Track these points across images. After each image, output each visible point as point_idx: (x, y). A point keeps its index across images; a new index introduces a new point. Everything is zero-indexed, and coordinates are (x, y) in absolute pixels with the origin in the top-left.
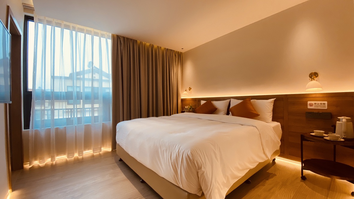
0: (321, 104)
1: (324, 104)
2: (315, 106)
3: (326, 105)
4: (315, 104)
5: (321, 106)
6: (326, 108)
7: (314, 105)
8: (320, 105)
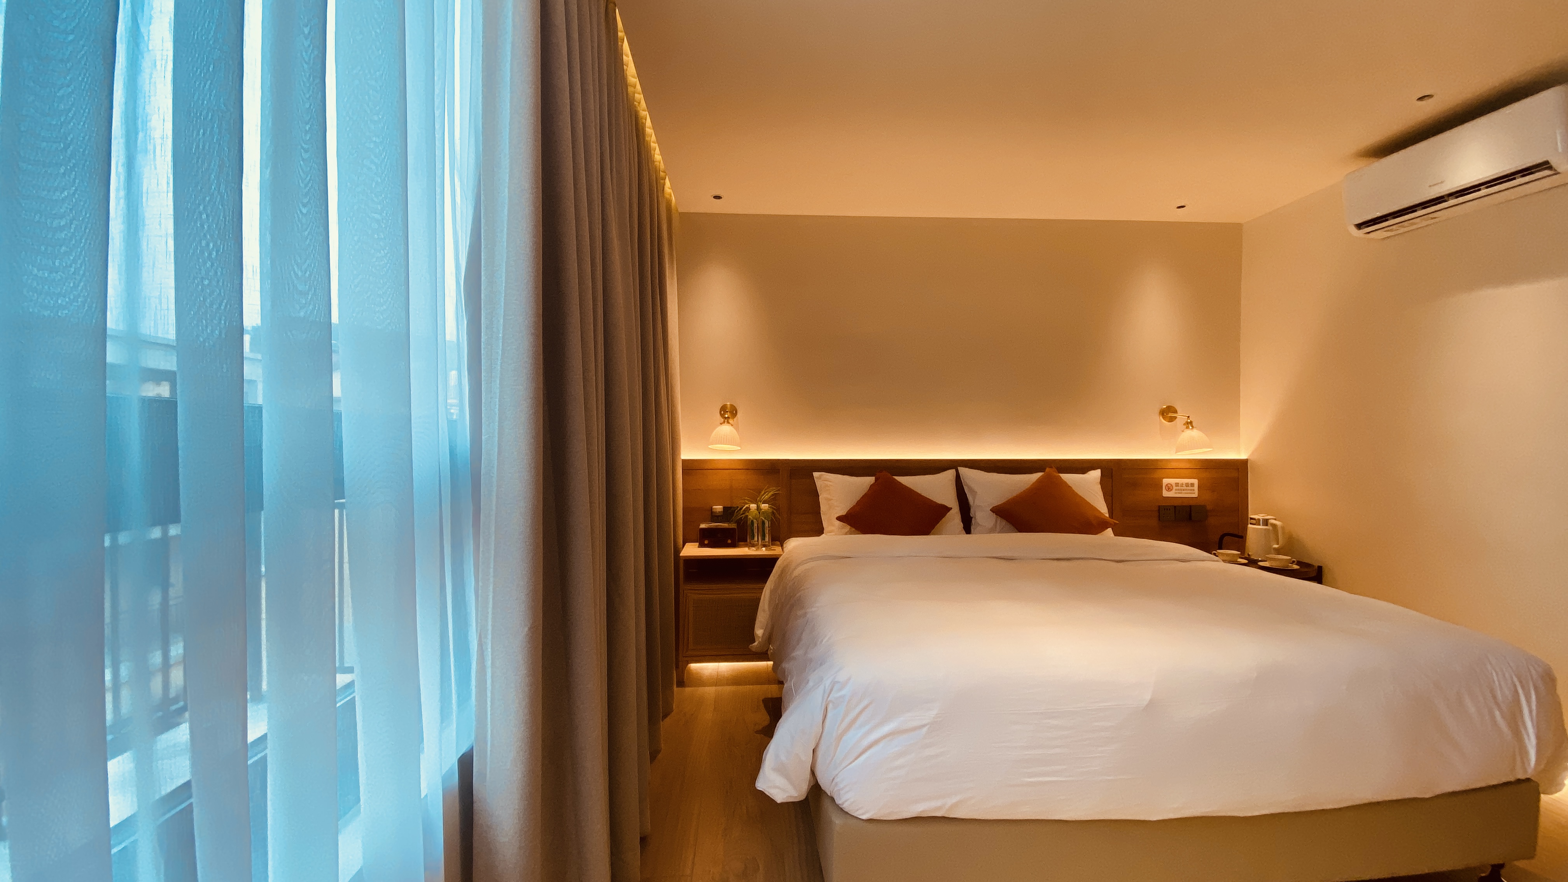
0: (1187, 485)
1: (1192, 485)
2: (1176, 490)
3: (1196, 487)
4: (1177, 484)
5: (1186, 490)
6: (1196, 495)
7: (1175, 488)
8: (1185, 488)
